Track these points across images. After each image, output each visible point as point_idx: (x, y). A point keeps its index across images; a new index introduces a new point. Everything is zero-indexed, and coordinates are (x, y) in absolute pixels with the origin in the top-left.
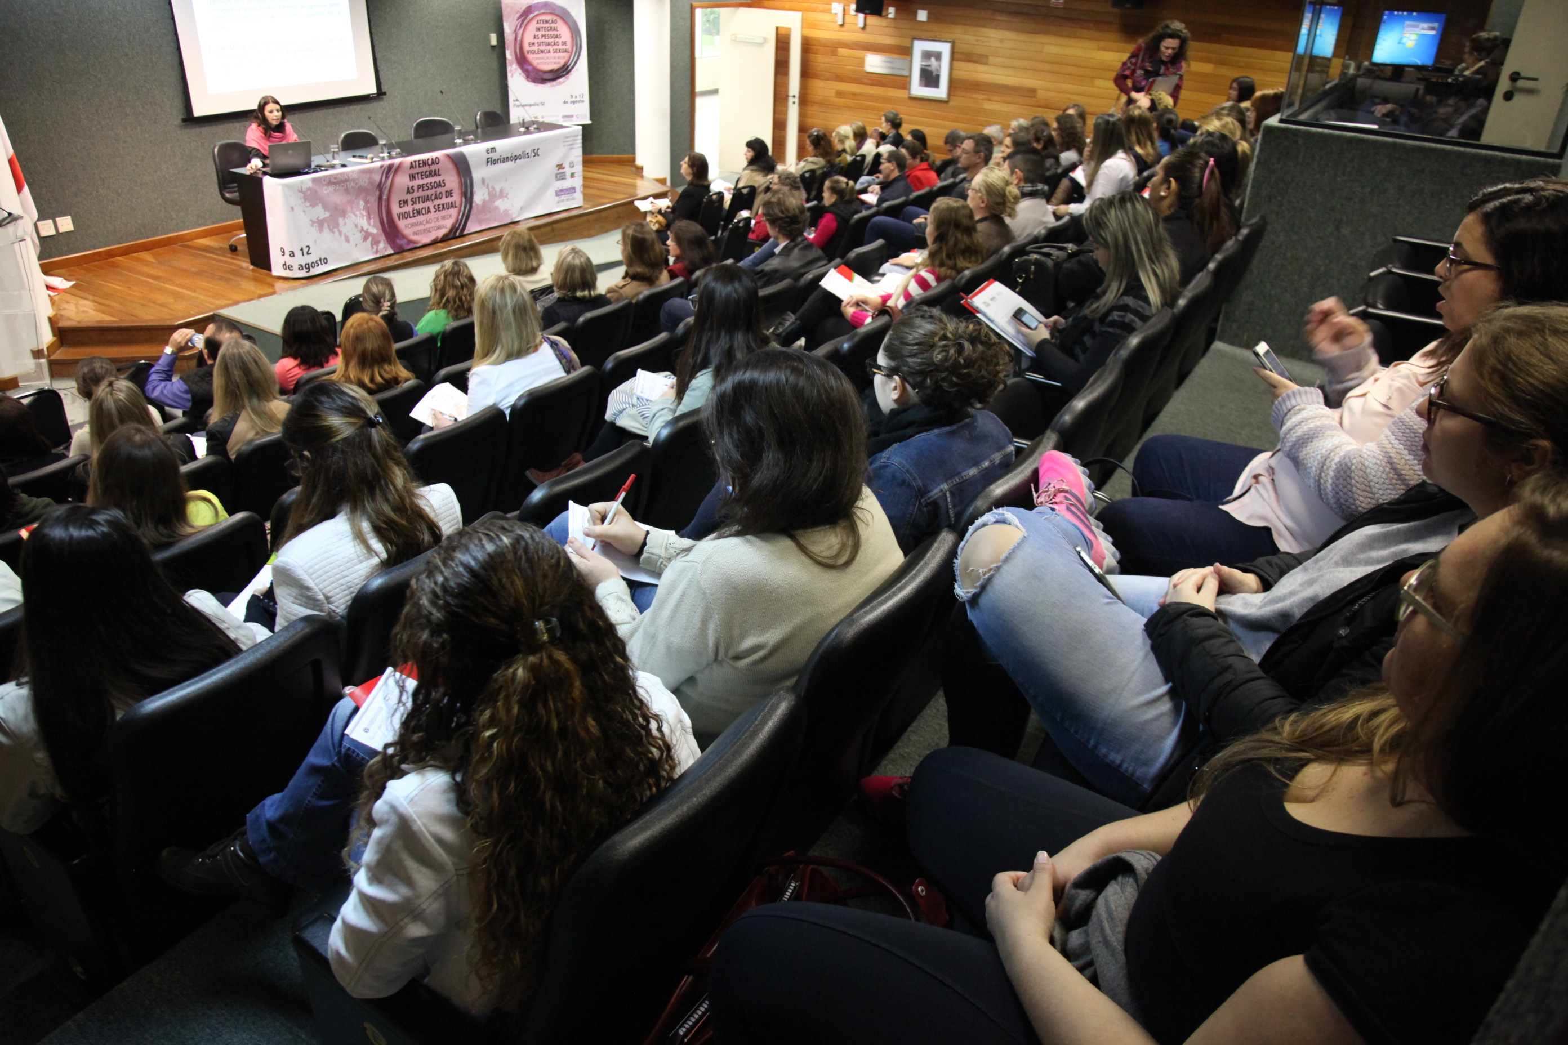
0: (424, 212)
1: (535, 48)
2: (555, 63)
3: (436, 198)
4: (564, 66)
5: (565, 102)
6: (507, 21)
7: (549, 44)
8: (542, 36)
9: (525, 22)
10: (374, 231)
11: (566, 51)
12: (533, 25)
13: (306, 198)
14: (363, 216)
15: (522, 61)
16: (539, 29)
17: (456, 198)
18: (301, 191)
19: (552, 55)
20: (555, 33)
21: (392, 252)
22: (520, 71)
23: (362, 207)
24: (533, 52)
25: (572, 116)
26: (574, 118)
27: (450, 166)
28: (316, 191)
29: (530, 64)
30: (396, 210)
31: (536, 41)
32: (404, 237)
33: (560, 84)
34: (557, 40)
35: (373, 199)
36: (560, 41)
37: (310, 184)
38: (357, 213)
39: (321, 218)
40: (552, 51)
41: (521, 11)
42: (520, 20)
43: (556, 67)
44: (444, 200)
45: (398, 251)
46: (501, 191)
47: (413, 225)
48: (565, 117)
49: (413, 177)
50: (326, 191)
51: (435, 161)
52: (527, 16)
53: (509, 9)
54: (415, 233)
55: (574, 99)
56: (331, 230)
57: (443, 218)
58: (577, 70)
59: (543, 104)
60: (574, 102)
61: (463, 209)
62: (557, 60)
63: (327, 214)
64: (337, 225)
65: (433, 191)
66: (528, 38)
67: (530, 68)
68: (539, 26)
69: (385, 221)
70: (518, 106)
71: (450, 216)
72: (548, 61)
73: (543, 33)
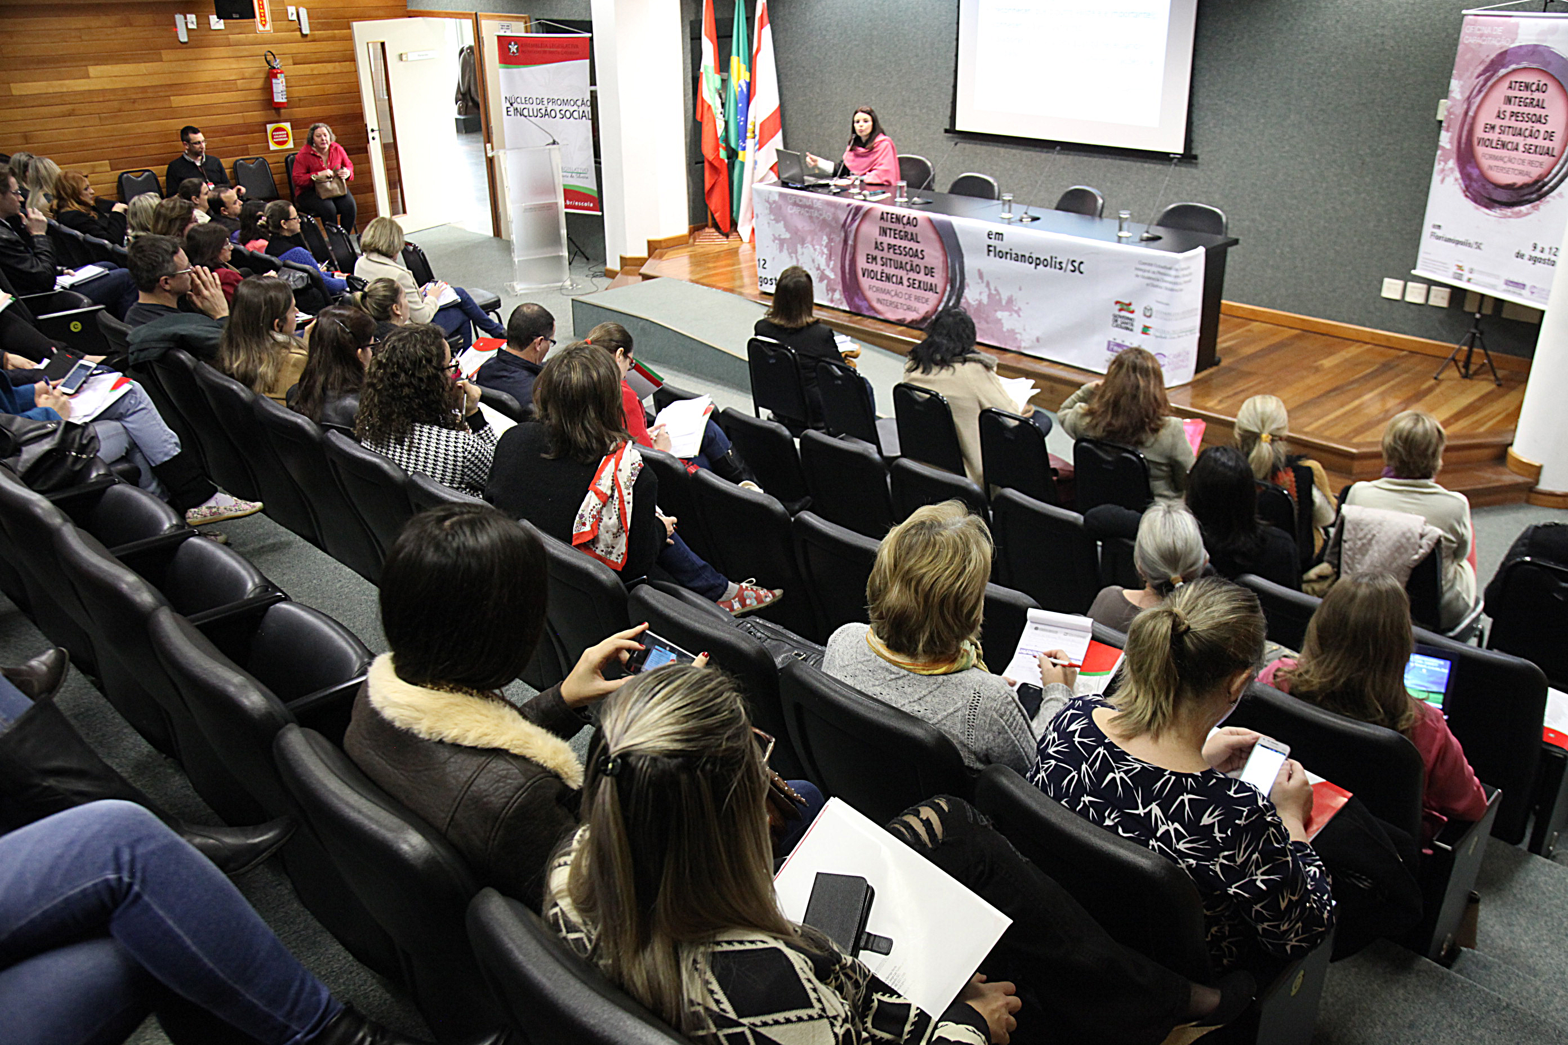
0: (894, 279)
1: (1494, 136)
2: (1521, 173)
3: (912, 270)
4: (1536, 182)
5: (1519, 255)
6: (1460, 78)
7: (1520, 133)
8: (1513, 114)
9: (1490, 84)
10: (832, 276)
11: (1548, 152)
12: (1502, 90)
13: (771, 211)
14: (823, 253)
15: (1466, 156)
16: (1508, 100)
17: (938, 280)
18: (768, 202)
19: (1519, 155)
20: (1538, 111)
21: (848, 309)
22: (1458, 175)
23: (824, 243)
24: (1487, 143)
25: (1523, 286)
26: (1526, 292)
27: (933, 236)
28: (780, 208)
29: (1477, 166)
30: (862, 263)
31: (1498, 122)
32: (865, 299)
33: (1519, 215)
34: (1537, 126)
35: (839, 239)
36: (1542, 128)
37: (777, 198)
38: (817, 247)
39: (783, 237)
40: (1521, 148)
41: (1488, 60)
42: (1482, 78)
43: (1520, 180)
44: (921, 277)
45: (854, 310)
46: (1010, 300)
47: (878, 290)
48: (1509, 283)
49: (884, 232)
50: (790, 210)
51: (912, 222)
52: (1496, 71)
53: (1468, 56)
54: (879, 301)
55: (1537, 254)
56: (790, 254)
57: (917, 299)
58: (1560, 195)
59: (1479, 247)
60: (1535, 260)
61: (945, 299)
62: (1526, 168)
63: (788, 236)
64: (796, 252)
65: (908, 259)
66: (1486, 117)
67: (1475, 173)
68: (1511, 93)
69: (847, 270)
70: (1438, 238)
71: (927, 301)
72: (1509, 165)
73: (1516, 109)
